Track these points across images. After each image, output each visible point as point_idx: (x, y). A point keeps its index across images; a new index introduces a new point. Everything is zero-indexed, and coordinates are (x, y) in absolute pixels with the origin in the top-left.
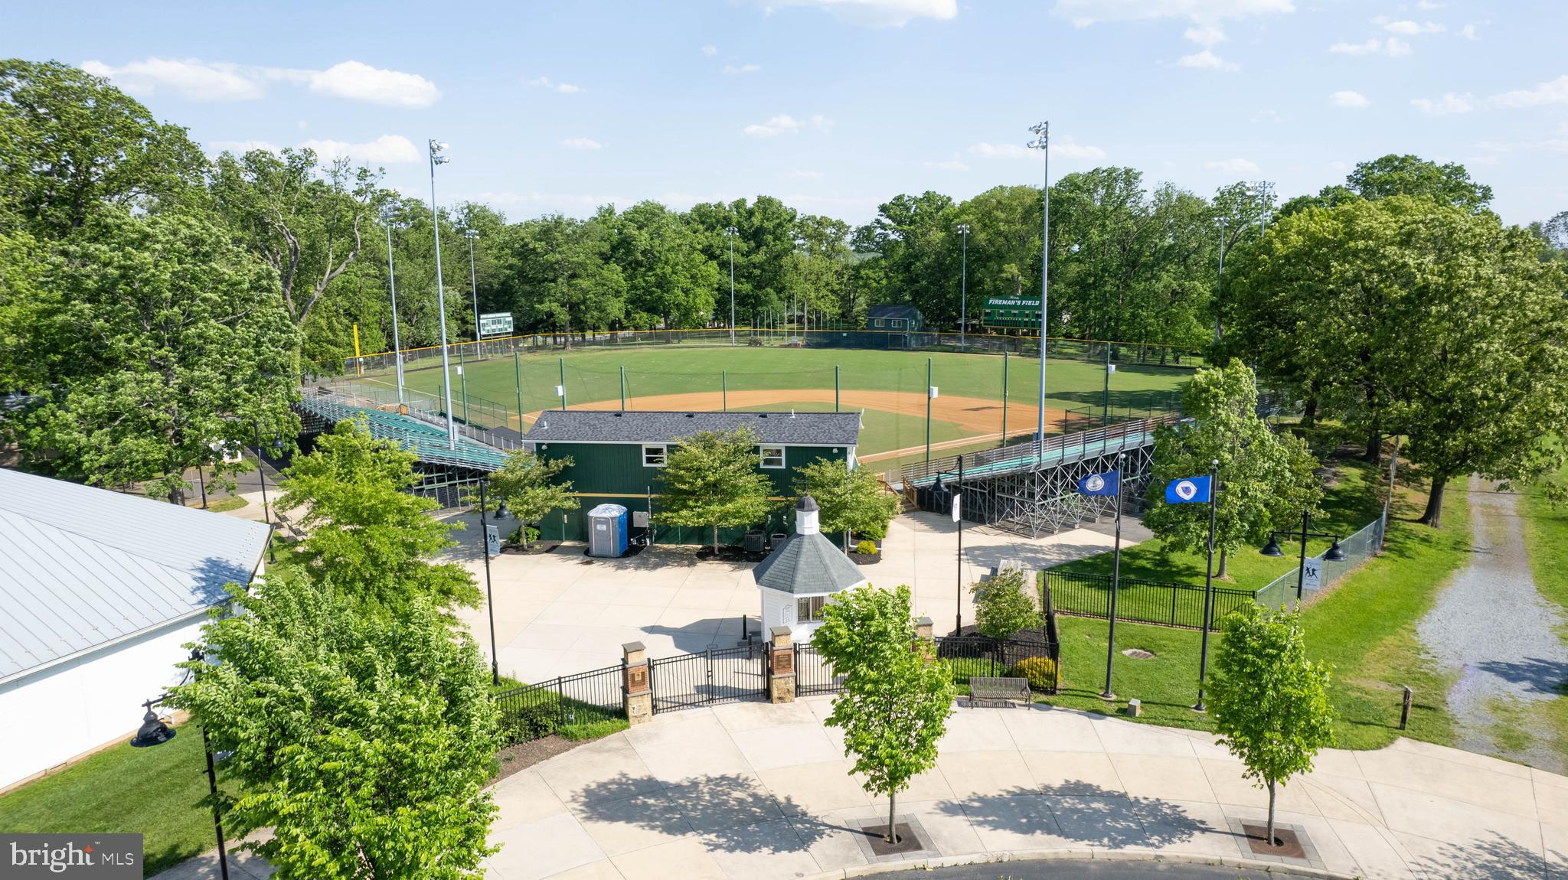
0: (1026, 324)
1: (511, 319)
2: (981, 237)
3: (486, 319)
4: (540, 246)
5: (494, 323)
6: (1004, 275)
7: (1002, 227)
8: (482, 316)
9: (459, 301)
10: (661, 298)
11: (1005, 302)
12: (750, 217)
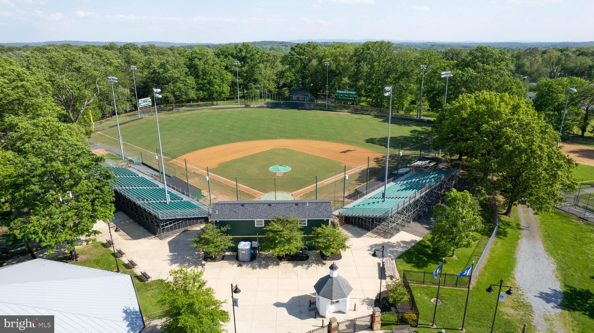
0: (351, 100)
1: (150, 100)
2: (334, 67)
3: (141, 101)
4: (161, 70)
5: (144, 102)
6: (343, 82)
7: (342, 63)
8: (139, 100)
9: (129, 93)
10: (209, 88)
11: (343, 92)
12: (241, 52)
